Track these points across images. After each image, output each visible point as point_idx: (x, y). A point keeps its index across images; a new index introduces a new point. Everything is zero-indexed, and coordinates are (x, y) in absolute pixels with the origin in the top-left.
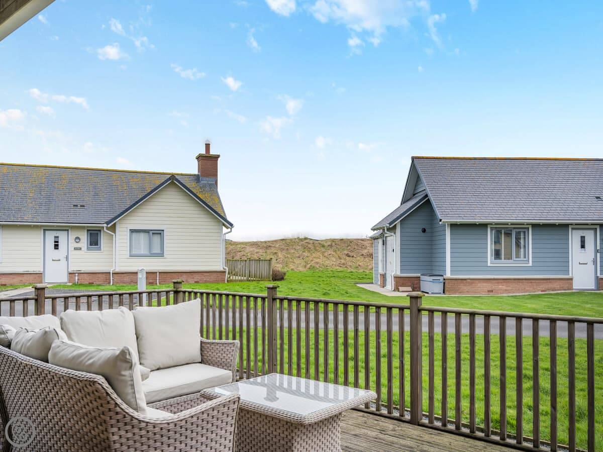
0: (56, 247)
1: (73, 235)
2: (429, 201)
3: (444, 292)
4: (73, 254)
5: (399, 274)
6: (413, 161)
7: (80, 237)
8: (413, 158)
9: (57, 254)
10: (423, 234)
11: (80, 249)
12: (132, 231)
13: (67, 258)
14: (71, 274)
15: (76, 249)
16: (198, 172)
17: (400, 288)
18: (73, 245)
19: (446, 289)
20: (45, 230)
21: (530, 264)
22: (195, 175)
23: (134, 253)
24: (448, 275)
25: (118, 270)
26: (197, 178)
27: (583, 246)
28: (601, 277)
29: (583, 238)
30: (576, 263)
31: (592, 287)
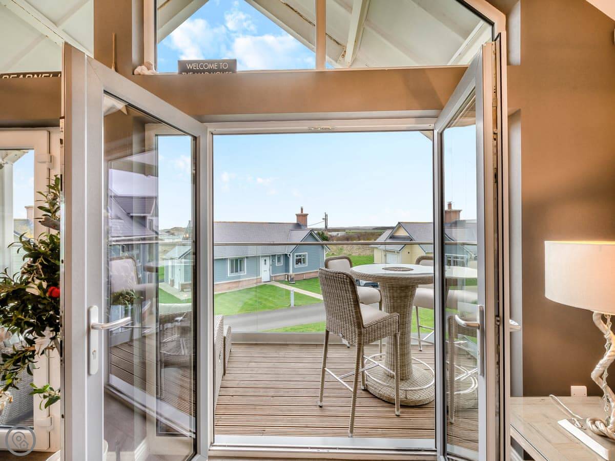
5: (183, 283)
17: (184, 290)
27: (265, 264)
28: (272, 275)
29: (265, 260)
30: (263, 272)
31: (269, 280)
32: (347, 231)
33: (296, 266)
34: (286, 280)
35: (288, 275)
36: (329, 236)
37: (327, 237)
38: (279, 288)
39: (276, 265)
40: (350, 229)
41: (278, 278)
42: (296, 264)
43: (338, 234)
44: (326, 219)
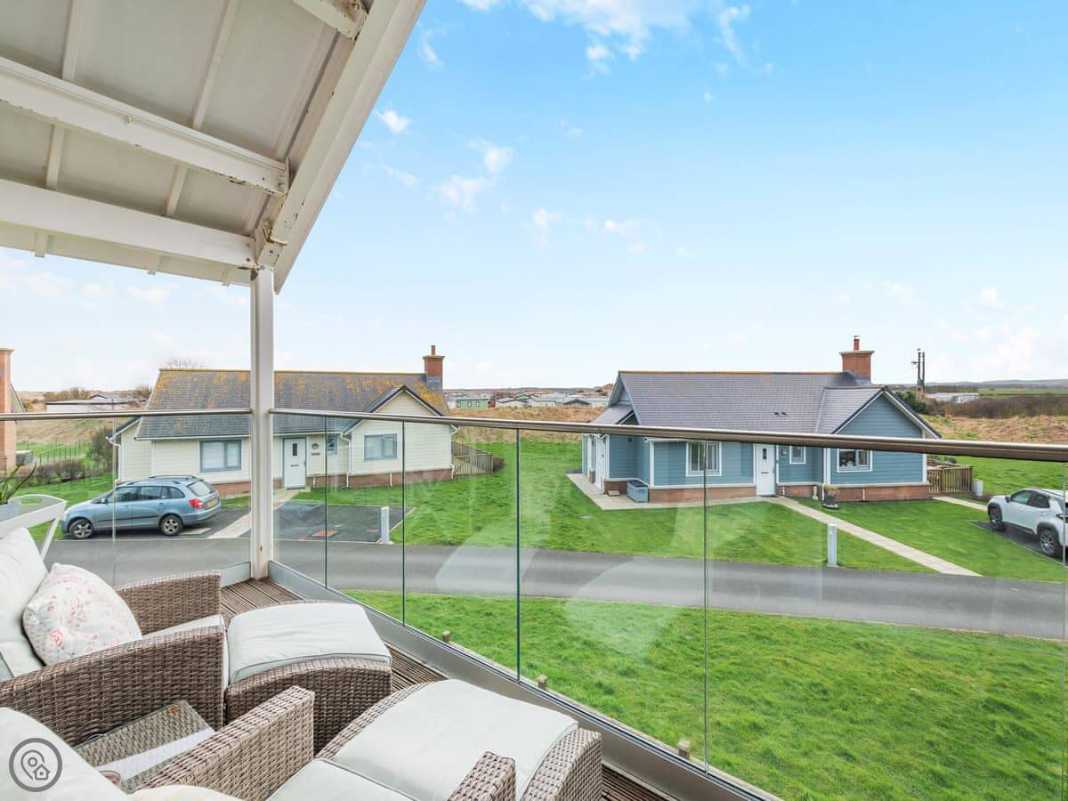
0: (295, 453)
1: (310, 442)
2: (634, 415)
3: (649, 501)
4: (311, 459)
5: (608, 479)
6: (619, 375)
7: (318, 443)
8: (619, 373)
9: (295, 460)
10: (629, 443)
11: (318, 454)
12: (366, 437)
13: (305, 464)
14: (309, 479)
15: (313, 454)
16: (426, 370)
17: (609, 492)
18: (310, 450)
19: (651, 498)
20: (284, 439)
21: (720, 475)
22: (422, 375)
23: (368, 456)
24: (652, 485)
25: (353, 473)
26: (423, 377)
27: (765, 457)
28: (781, 484)
29: (765, 450)
30: (759, 473)
31: (773, 493)
32: (983, 391)
33: (839, 469)
34: (815, 497)
35: (819, 488)
36: (927, 403)
37: (924, 404)
38: (798, 514)
39: (791, 463)
40: (991, 386)
41: (795, 492)
42: (841, 465)
43: (955, 398)
44: (920, 364)
